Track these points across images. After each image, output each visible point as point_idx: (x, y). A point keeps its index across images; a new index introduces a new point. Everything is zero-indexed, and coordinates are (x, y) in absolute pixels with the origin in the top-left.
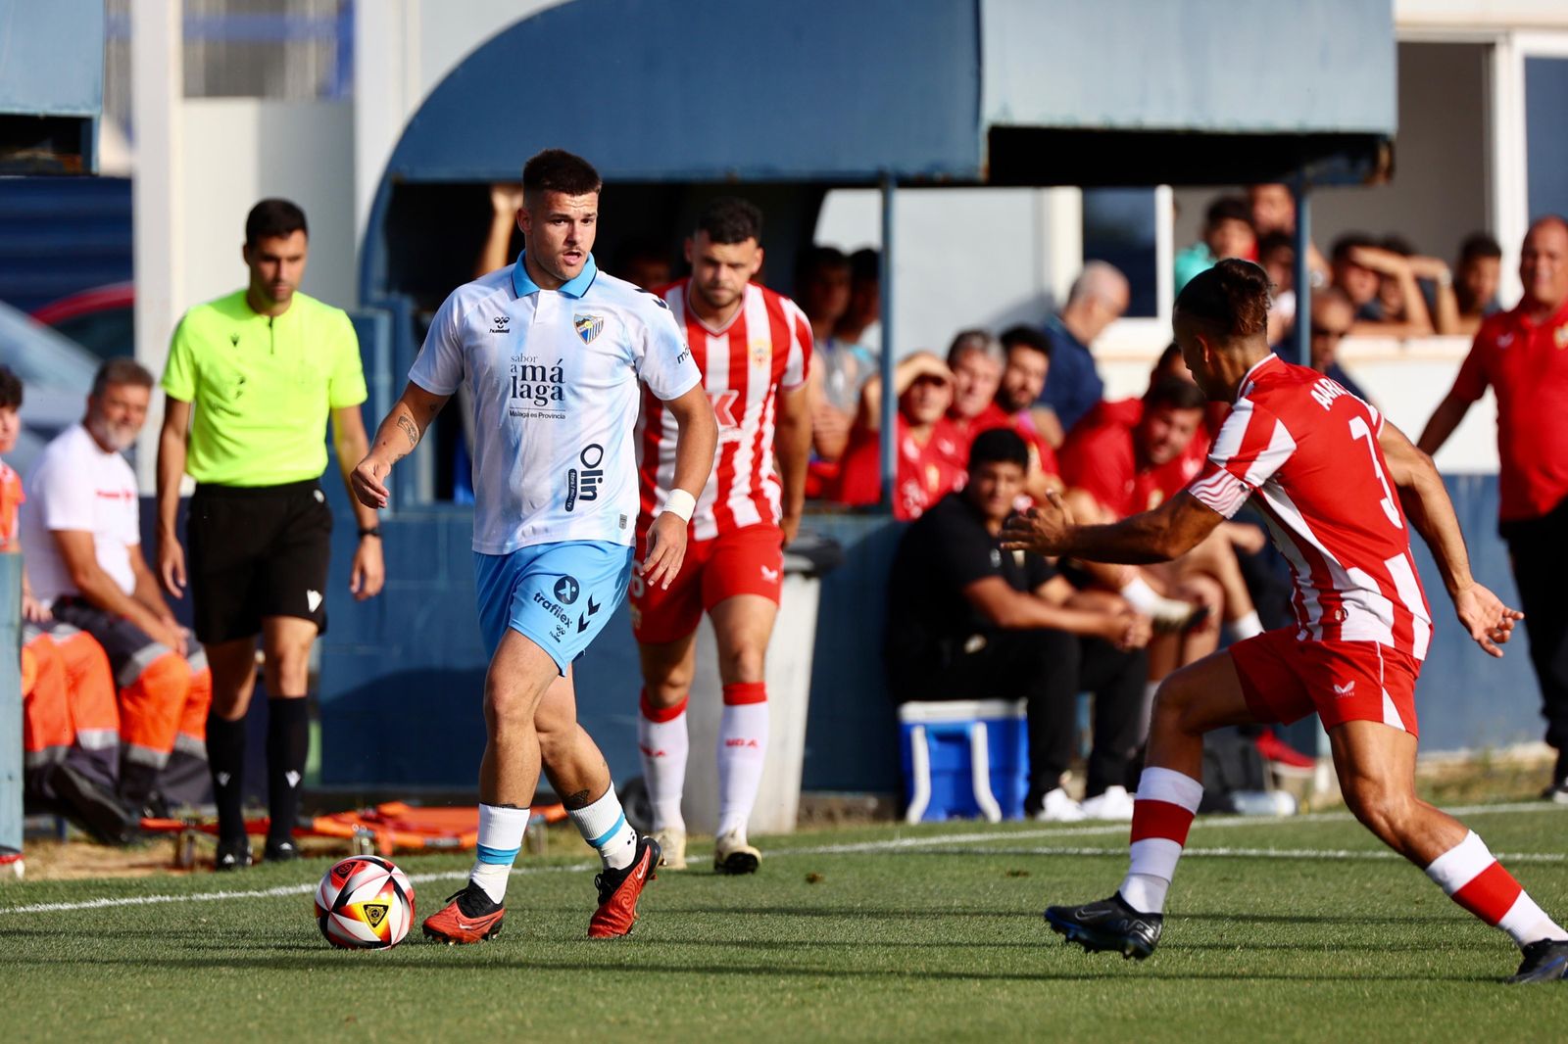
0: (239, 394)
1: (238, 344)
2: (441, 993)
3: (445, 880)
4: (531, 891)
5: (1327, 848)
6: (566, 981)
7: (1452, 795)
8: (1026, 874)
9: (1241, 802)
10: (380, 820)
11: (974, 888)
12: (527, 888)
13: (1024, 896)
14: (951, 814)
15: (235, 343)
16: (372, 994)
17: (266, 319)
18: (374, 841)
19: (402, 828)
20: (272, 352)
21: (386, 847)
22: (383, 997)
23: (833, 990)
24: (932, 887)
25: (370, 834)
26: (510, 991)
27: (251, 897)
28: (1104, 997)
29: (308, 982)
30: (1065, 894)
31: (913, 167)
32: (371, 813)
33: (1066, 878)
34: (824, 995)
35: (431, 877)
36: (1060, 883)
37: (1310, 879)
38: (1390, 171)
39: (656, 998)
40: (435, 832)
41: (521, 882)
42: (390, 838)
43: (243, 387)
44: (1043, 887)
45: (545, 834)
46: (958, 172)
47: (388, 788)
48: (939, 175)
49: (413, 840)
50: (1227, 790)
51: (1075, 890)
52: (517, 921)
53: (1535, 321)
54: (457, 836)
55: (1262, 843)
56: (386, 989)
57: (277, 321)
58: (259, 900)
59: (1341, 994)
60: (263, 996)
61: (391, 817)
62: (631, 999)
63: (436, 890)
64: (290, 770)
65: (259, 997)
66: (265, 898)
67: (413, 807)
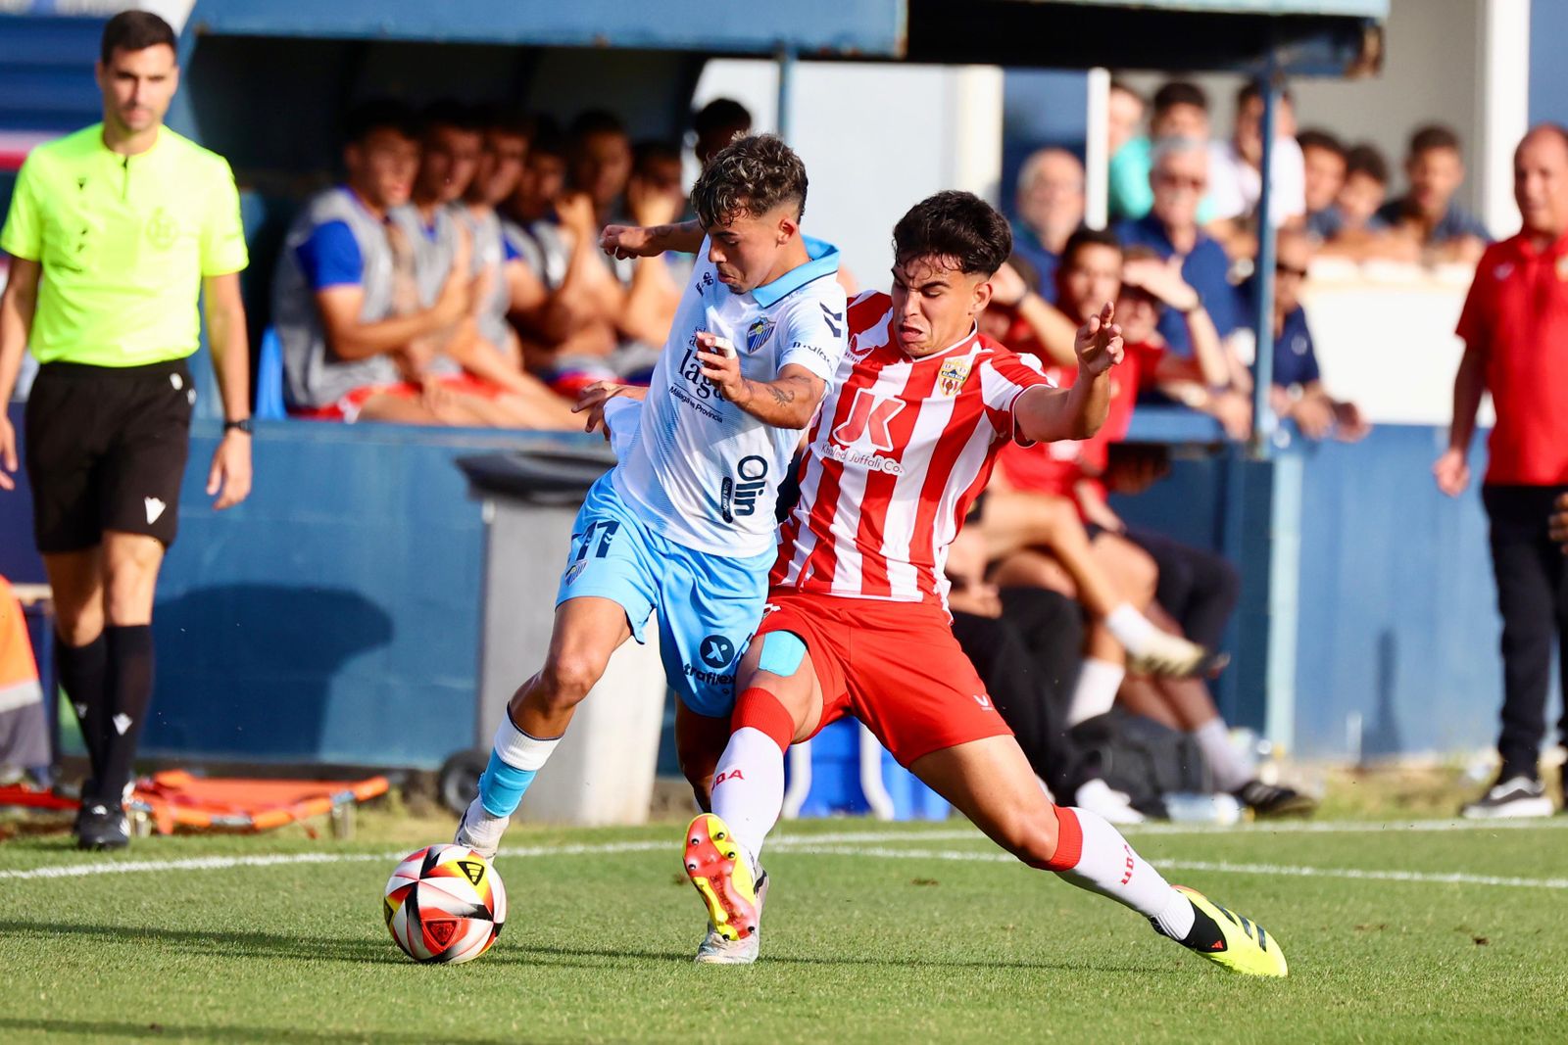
0: (80, 247)
1: (84, 188)
2: (258, 998)
3: (245, 865)
4: (346, 884)
5: (1289, 864)
6: (406, 990)
7: (1420, 806)
8: (934, 883)
9: (1176, 807)
10: (157, 791)
11: (873, 897)
12: (343, 879)
13: (936, 909)
14: (834, 807)
15: (81, 186)
16: (177, 997)
17: (120, 157)
18: (151, 816)
19: (184, 801)
20: (124, 197)
21: (165, 825)
22: (190, 1002)
23: (724, 1010)
24: (824, 894)
25: (147, 809)
26: (339, 1000)
27: (15, 878)
28: (1049, 1032)
29: (98, 982)
30: (983, 908)
31: (817, 36)
32: (147, 782)
33: (983, 889)
34: (714, 1019)
35: (229, 861)
36: (977, 896)
37: (1271, 900)
38: (1377, 63)
39: (516, 1015)
40: (223, 808)
41: (334, 870)
42: (170, 813)
43: (84, 239)
44: (955, 899)
45: (352, 814)
46: (870, 45)
47: (165, 754)
48: (847, 48)
49: (196, 817)
50: (1159, 791)
51: (995, 905)
52: (336, 917)
53: (1536, 247)
54: (249, 814)
55: (1211, 856)
56: (192, 993)
57: (133, 161)
58: (24, 881)
59: (1330, 1038)
60: (47, 996)
61: (171, 789)
62: (485, 1015)
63: (235, 878)
64: (117, 713)
65: (43, 997)
66: (33, 879)
67: (199, 778)
